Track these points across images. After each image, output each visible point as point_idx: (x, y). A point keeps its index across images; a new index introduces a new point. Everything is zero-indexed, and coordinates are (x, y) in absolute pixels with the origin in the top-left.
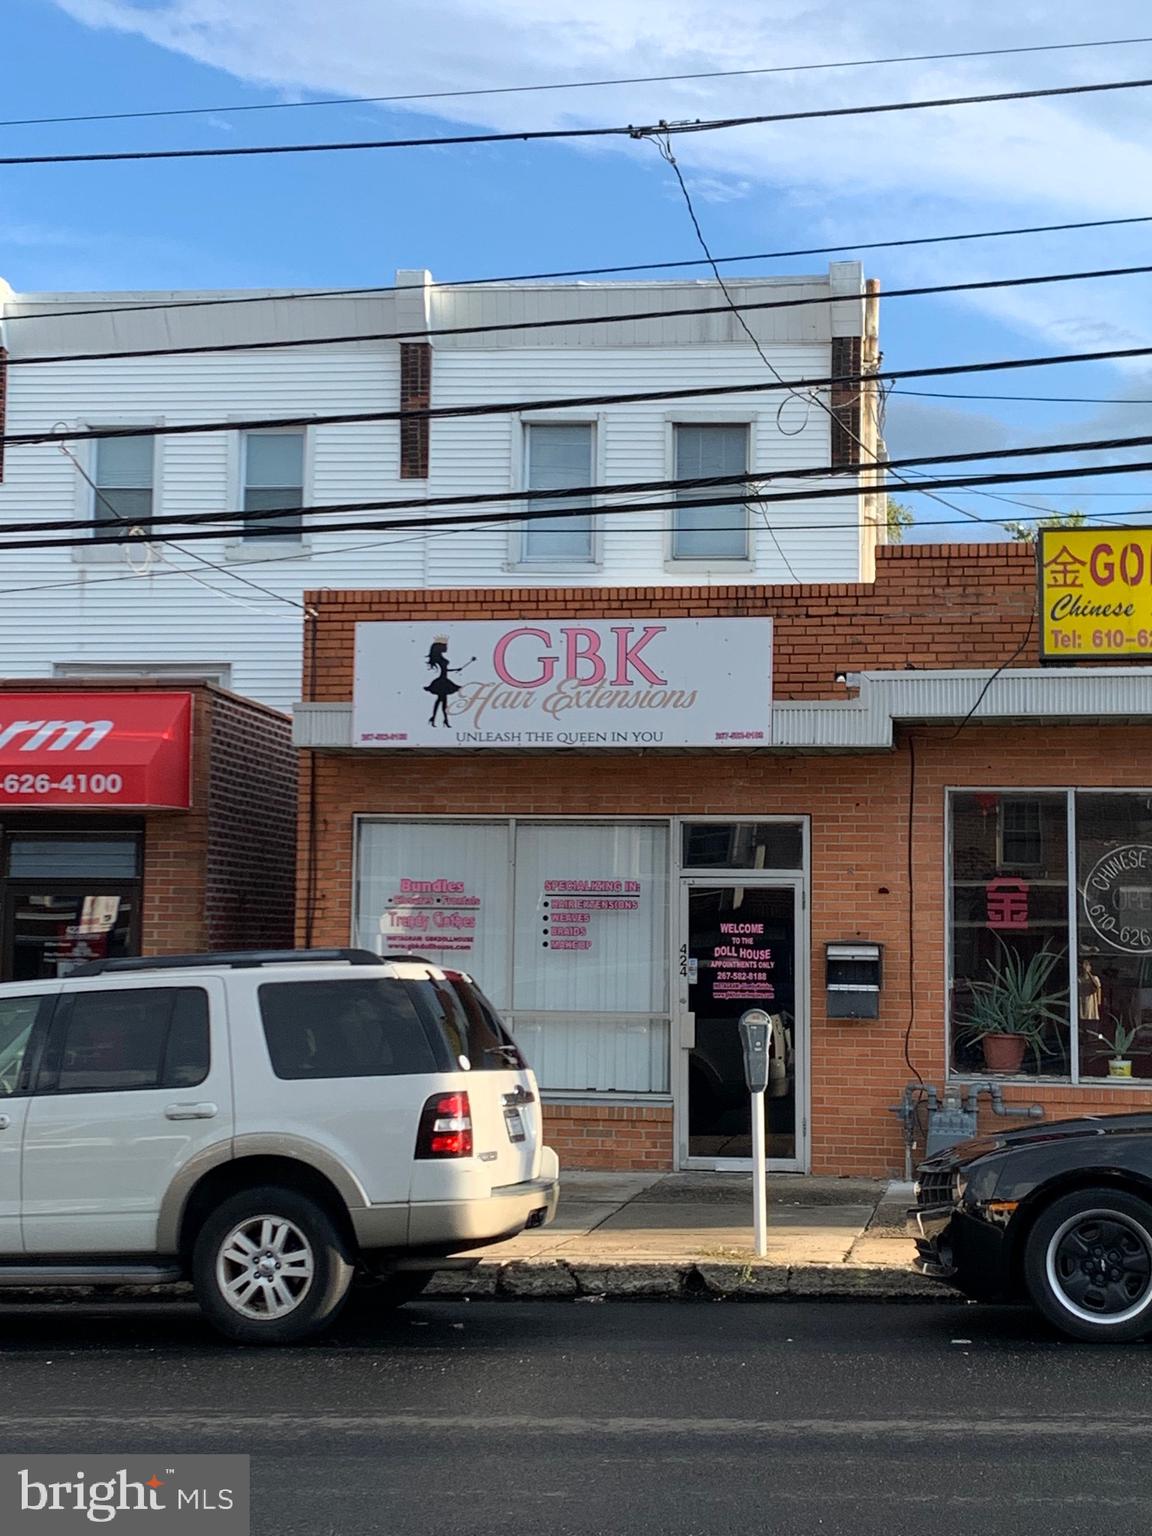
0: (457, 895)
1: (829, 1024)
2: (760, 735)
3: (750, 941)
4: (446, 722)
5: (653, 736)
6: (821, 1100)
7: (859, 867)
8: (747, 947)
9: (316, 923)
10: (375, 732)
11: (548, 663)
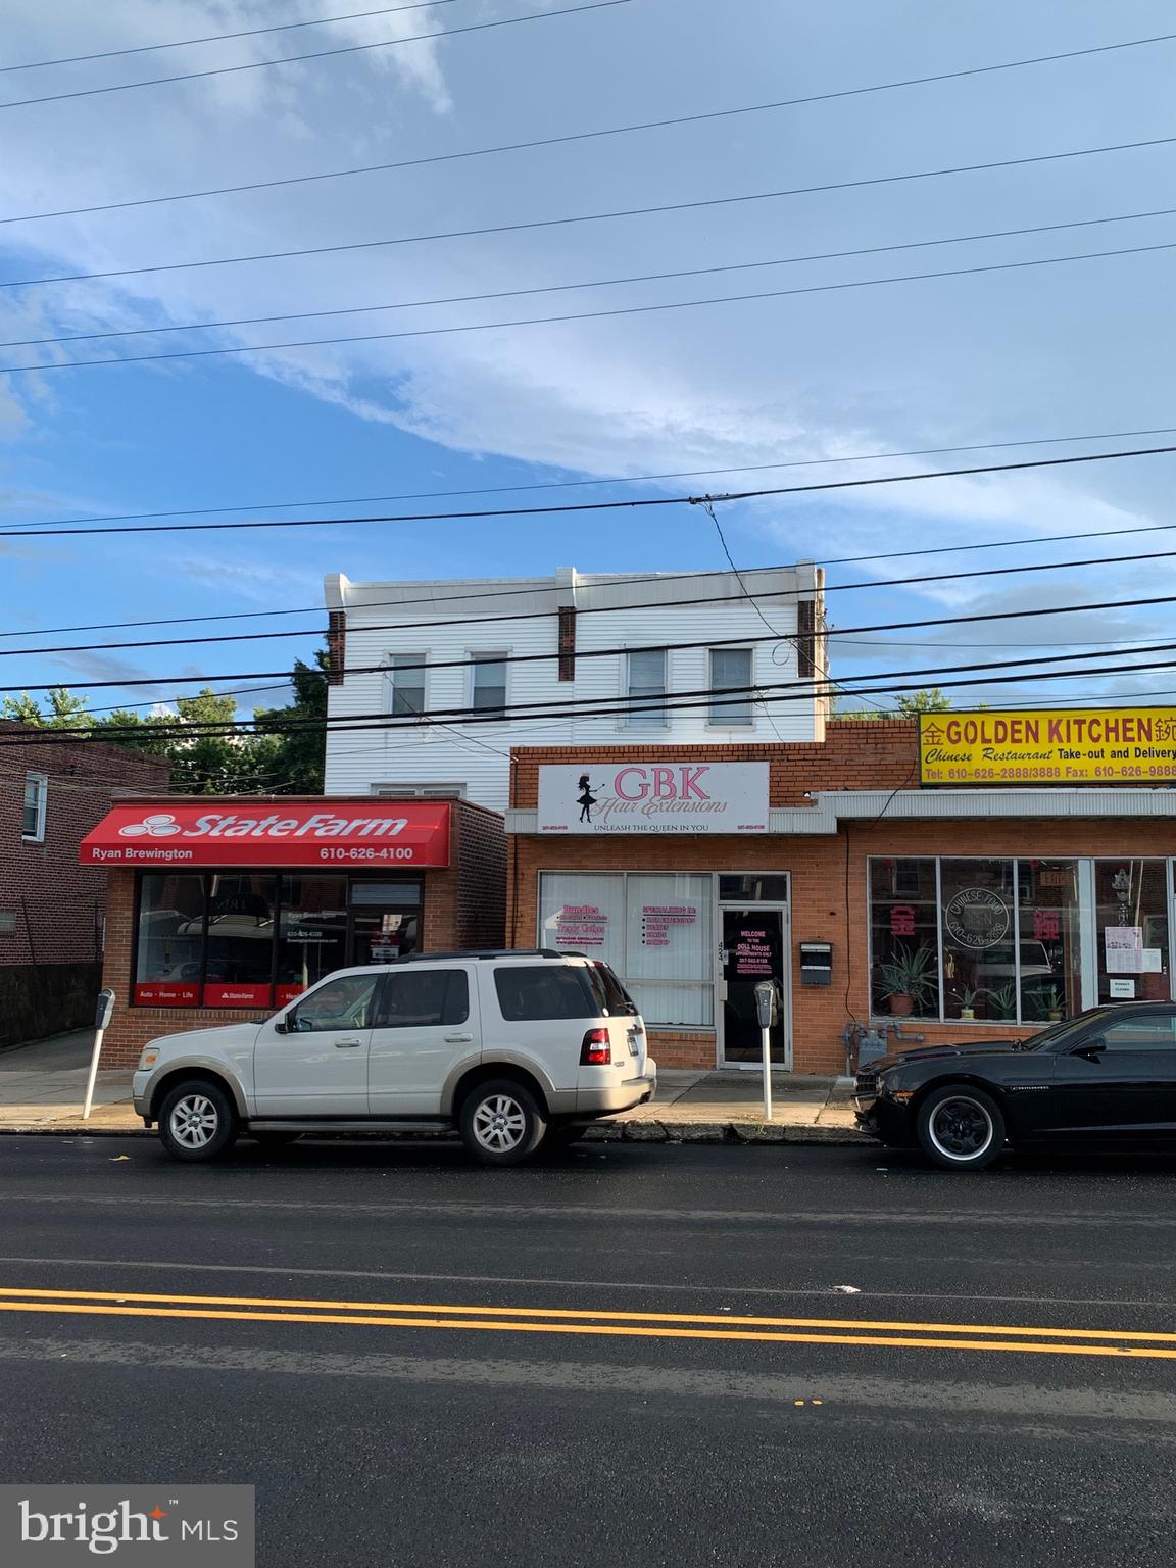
0: (594, 914)
1: (803, 987)
2: (763, 827)
3: (757, 941)
4: (589, 819)
5: (703, 827)
6: (798, 1031)
7: (818, 900)
8: (756, 944)
9: (518, 930)
10: (550, 826)
11: (644, 786)
